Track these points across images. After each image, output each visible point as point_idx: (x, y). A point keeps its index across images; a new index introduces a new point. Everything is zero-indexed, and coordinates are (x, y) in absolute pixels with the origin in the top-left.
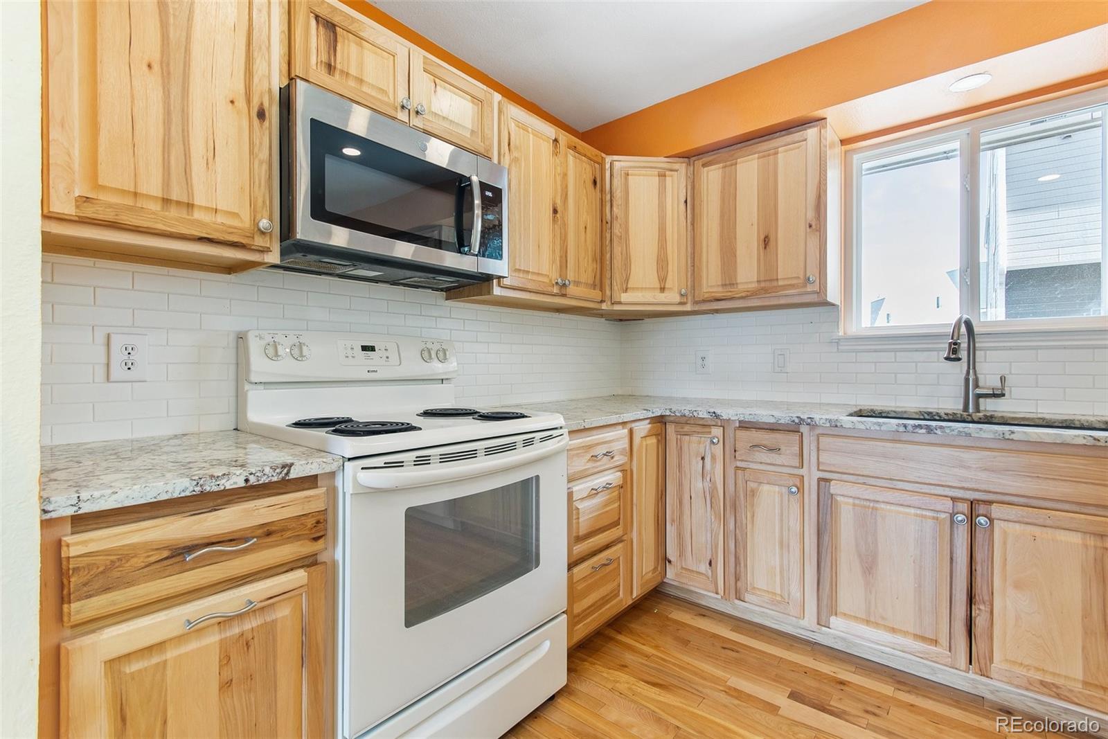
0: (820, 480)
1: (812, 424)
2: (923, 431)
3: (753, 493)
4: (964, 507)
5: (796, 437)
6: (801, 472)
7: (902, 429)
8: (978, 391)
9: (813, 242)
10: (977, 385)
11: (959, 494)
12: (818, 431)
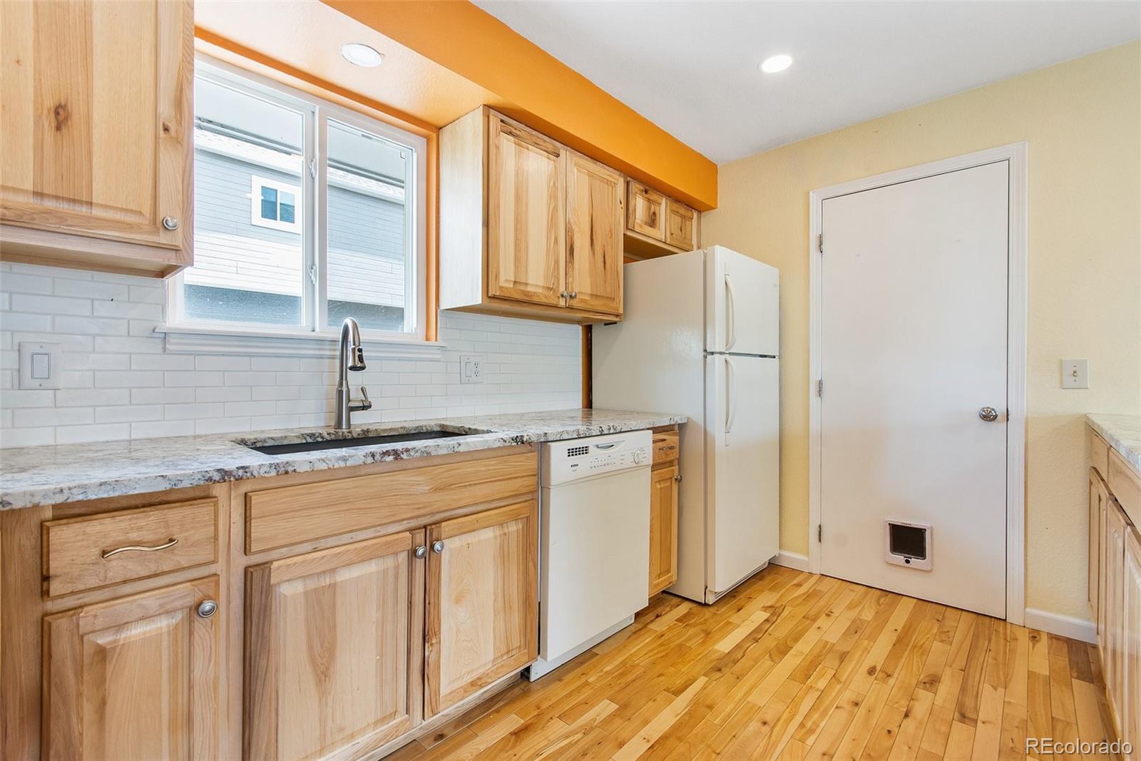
0: (246, 570)
2: (391, 458)
4: (420, 537)
5: (207, 508)
6: (213, 570)
7: (370, 460)
8: (351, 404)
9: (172, 160)
10: (349, 400)
11: (414, 523)
12: (245, 488)
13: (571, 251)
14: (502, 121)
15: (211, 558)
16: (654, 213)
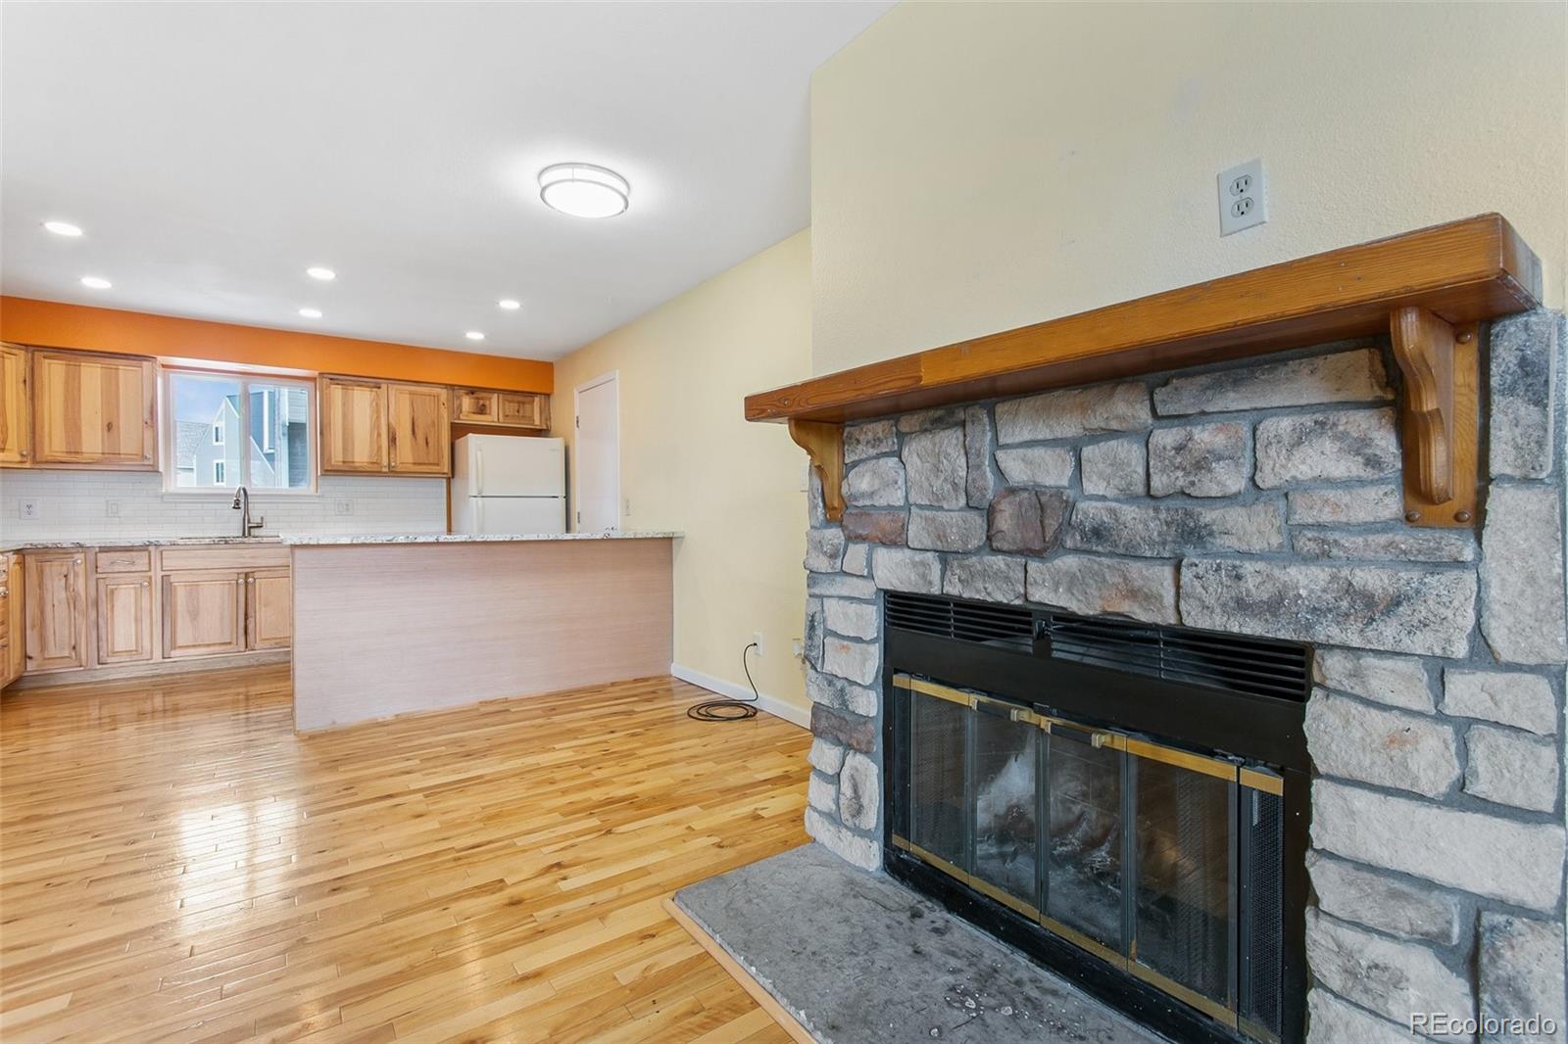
0: (162, 577)
1: (157, 545)
3: (112, 591)
4: (242, 576)
5: (146, 553)
6: (149, 574)
8: (250, 525)
9: (148, 434)
10: (249, 522)
11: (240, 570)
12: (161, 548)
13: (393, 440)
14: (331, 379)
15: (147, 569)
16: (483, 405)
